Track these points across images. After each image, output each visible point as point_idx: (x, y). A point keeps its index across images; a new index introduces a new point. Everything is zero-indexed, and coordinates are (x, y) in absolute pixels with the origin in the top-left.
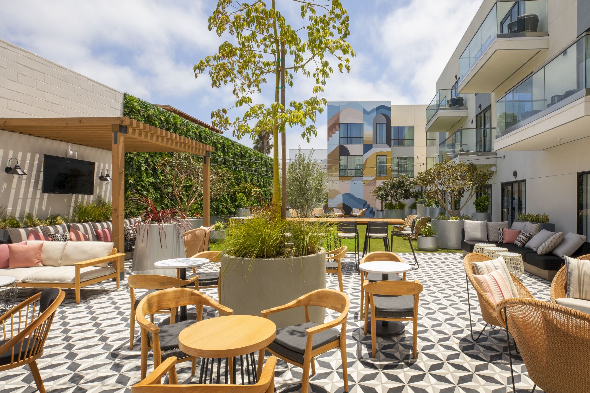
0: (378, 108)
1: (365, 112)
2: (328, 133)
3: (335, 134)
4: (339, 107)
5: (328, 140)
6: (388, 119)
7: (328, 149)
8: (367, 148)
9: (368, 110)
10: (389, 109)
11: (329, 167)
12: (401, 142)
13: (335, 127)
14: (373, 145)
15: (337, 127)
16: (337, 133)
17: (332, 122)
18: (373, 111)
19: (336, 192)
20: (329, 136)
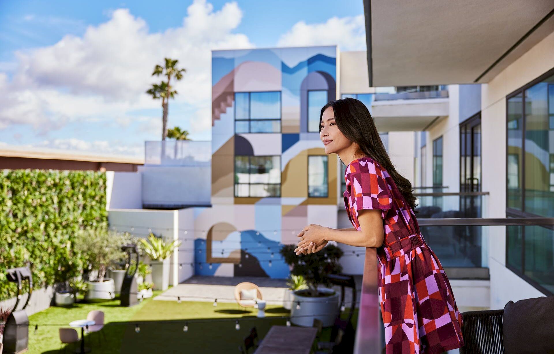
0: (311, 61)
1: (285, 69)
2: (213, 112)
3: (224, 112)
4: (232, 60)
5: (213, 125)
6: (331, 81)
7: (213, 141)
8: (289, 140)
9: (291, 64)
10: (332, 61)
11: (215, 178)
13: (225, 100)
14: (302, 136)
15: (229, 99)
16: (230, 110)
17: (221, 90)
18: (300, 66)
19: (229, 229)
20: (215, 117)
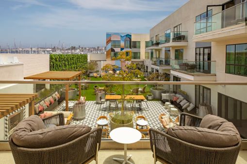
0: (126, 35)
4: (111, 34)
6: (130, 39)
8: (122, 49)
9: (123, 36)
10: (131, 36)
11: (107, 56)
12: (135, 47)
14: (124, 48)
15: (110, 41)
16: (110, 44)
20: (107, 45)
